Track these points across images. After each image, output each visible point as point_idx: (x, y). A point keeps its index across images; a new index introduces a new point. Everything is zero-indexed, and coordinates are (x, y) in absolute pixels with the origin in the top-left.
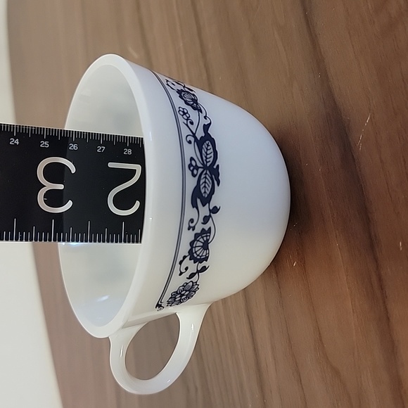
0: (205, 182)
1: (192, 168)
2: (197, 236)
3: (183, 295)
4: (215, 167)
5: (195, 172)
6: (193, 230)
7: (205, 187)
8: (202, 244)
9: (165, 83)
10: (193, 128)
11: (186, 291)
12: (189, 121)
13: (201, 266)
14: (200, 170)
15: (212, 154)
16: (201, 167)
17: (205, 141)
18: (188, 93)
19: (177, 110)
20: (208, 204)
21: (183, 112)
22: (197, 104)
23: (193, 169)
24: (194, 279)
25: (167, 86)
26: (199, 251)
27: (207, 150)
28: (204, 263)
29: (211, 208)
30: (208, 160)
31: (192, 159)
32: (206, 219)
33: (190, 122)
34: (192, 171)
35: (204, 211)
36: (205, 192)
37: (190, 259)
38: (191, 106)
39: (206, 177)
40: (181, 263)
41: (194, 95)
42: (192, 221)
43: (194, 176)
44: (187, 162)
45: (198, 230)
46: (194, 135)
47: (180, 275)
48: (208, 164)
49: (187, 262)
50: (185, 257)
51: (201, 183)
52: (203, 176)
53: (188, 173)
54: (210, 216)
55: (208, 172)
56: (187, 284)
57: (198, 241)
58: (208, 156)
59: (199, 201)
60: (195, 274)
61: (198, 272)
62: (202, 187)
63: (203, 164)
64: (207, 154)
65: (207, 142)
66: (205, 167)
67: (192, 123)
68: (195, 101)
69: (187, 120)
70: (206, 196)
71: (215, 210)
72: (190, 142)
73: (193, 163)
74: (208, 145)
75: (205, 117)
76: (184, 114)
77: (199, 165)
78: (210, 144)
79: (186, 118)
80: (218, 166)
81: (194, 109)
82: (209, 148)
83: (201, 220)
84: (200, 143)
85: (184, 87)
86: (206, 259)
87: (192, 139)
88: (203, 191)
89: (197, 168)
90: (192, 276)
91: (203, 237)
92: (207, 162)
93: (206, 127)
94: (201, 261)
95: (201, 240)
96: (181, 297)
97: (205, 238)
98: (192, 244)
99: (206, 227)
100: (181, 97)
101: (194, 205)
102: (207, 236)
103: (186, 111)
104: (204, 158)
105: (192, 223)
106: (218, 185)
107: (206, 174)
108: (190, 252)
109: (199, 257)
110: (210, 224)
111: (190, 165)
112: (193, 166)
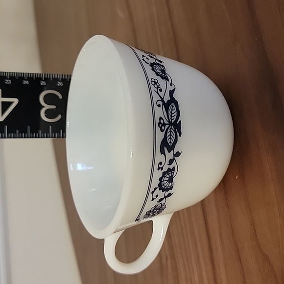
0: (170, 135)
1: (160, 125)
2: (164, 173)
3: (155, 212)
4: (178, 123)
5: (163, 128)
6: (162, 170)
7: (170, 138)
8: (168, 179)
9: (141, 58)
10: (162, 94)
11: (157, 210)
12: (158, 89)
13: (167, 193)
14: (167, 126)
15: (176, 114)
16: (167, 124)
17: (171, 104)
18: (159, 64)
19: (150, 81)
20: (172, 151)
21: (155, 82)
22: (165, 73)
23: (162, 126)
24: (163, 202)
25: (142, 61)
26: (166, 184)
27: (172, 110)
28: (170, 191)
29: (175, 153)
30: (172, 118)
31: (161, 118)
32: (171, 162)
33: (160, 90)
34: (161, 128)
35: (170, 156)
36: (170, 142)
37: (160, 190)
38: (161, 76)
39: (171, 131)
40: (153, 193)
41: (163, 66)
42: (161, 163)
43: (162, 131)
44: (157, 121)
45: (165, 169)
46: (162, 100)
47: (152, 200)
48: (173, 121)
49: (158, 192)
50: (156, 189)
51: (167, 136)
52: (169, 130)
53: (158, 129)
54: (174, 159)
55: (173, 127)
56: (157, 205)
57: (166, 177)
58: (173, 115)
59: (165, 148)
60: (163, 198)
61: (165, 197)
62: (168, 139)
63: (169, 122)
64: (172, 114)
65: (172, 104)
66: (170, 124)
67: (161, 90)
68: (163, 71)
69: (157, 88)
70: (171, 144)
71: (178, 154)
72: (159, 106)
73: (162, 121)
74: (173, 107)
75: (171, 85)
76: (156, 83)
77: (166, 122)
78: (174, 106)
79: (157, 87)
80: (180, 121)
81: (163, 78)
82: (173, 109)
83: (167, 162)
84: (167, 106)
85: (156, 59)
86: (171, 188)
87: (161, 103)
88: (169, 141)
89: (164, 125)
90: (161, 200)
91: (169, 174)
92: (172, 120)
93: (172, 93)
94: (167, 190)
95: (168, 176)
96: (153, 213)
97: (170, 175)
98: (160, 179)
99: (171, 167)
100: (153, 69)
101: (162, 152)
102: (172, 173)
103: (156, 81)
104: (170, 117)
105: (161, 165)
106: (180, 136)
107: (171, 128)
108: (160, 185)
109: (166, 188)
110: (174, 164)
111: (159, 123)
112: (161, 124)
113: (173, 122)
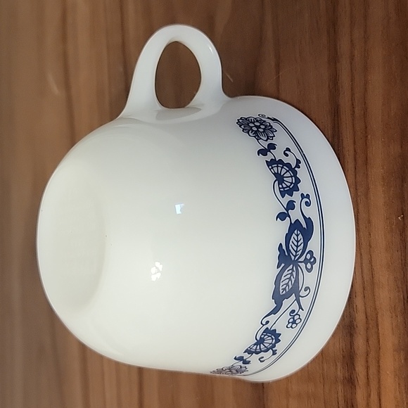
0: (297, 246)
1: (312, 260)
3: (256, 126)
4: (283, 265)
5: (309, 256)
7: (298, 242)
14: (302, 259)
15: (283, 278)
16: (301, 262)
20: (293, 222)
23: (311, 259)
30: (291, 271)
32: (291, 205)
34: (312, 256)
35: (295, 215)
36: (297, 235)
39: (296, 252)
43: (311, 252)
44: (316, 266)
52: (300, 253)
53: (317, 255)
54: (287, 210)
55: (293, 258)
62: (302, 241)
66: (296, 263)
71: (282, 216)
73: (309, 266)
77: (303, 265)
78: (281, 291)
83: (297, 205)
84: (295, 291)
87: (303, 293)
88: (300, 236)
89: (306, 261)
98: (298, 181)
101: (308, 221)
104: (294, 273)
107: (295, 256)
112: (311, 263)
113: (292, 266)
